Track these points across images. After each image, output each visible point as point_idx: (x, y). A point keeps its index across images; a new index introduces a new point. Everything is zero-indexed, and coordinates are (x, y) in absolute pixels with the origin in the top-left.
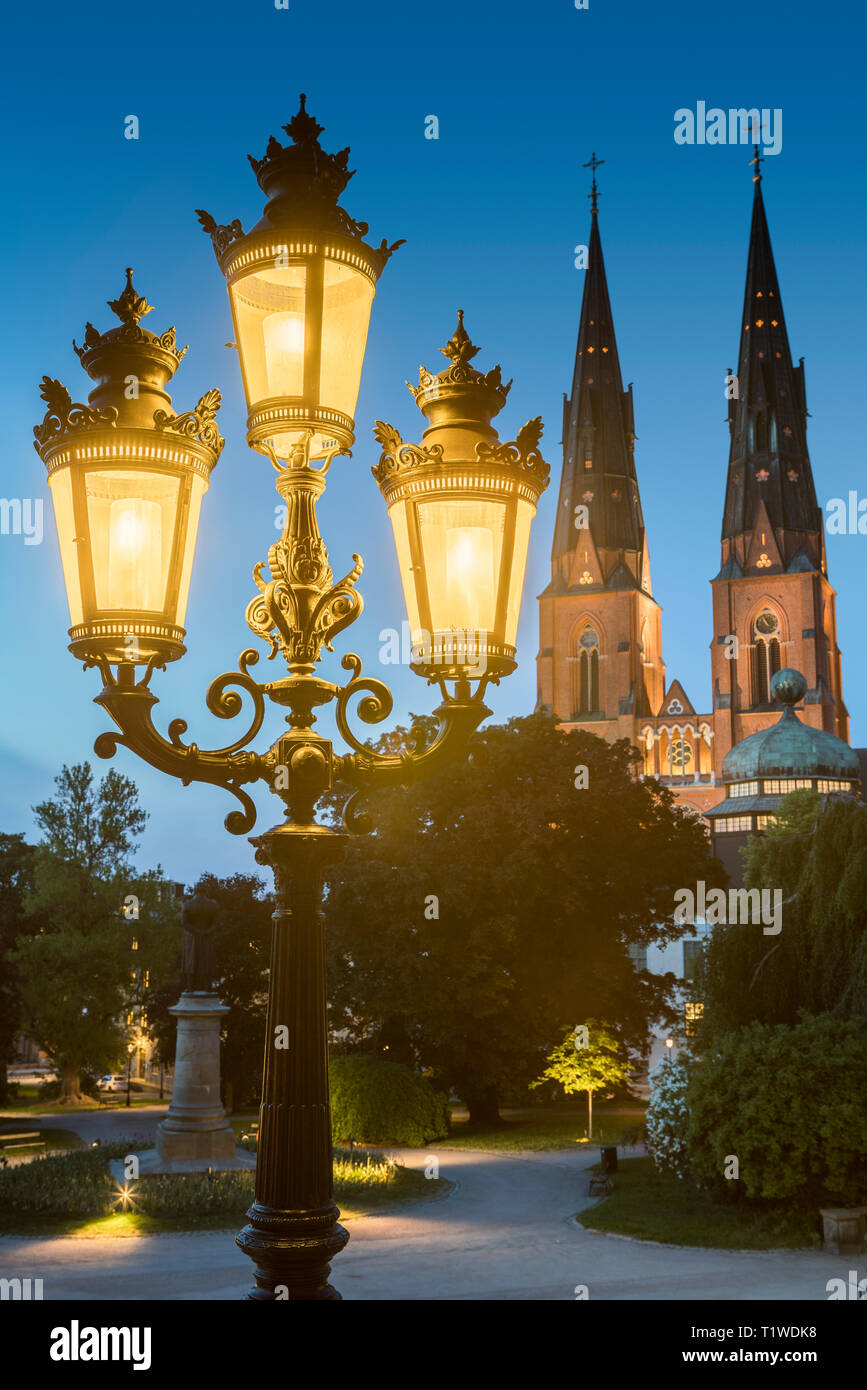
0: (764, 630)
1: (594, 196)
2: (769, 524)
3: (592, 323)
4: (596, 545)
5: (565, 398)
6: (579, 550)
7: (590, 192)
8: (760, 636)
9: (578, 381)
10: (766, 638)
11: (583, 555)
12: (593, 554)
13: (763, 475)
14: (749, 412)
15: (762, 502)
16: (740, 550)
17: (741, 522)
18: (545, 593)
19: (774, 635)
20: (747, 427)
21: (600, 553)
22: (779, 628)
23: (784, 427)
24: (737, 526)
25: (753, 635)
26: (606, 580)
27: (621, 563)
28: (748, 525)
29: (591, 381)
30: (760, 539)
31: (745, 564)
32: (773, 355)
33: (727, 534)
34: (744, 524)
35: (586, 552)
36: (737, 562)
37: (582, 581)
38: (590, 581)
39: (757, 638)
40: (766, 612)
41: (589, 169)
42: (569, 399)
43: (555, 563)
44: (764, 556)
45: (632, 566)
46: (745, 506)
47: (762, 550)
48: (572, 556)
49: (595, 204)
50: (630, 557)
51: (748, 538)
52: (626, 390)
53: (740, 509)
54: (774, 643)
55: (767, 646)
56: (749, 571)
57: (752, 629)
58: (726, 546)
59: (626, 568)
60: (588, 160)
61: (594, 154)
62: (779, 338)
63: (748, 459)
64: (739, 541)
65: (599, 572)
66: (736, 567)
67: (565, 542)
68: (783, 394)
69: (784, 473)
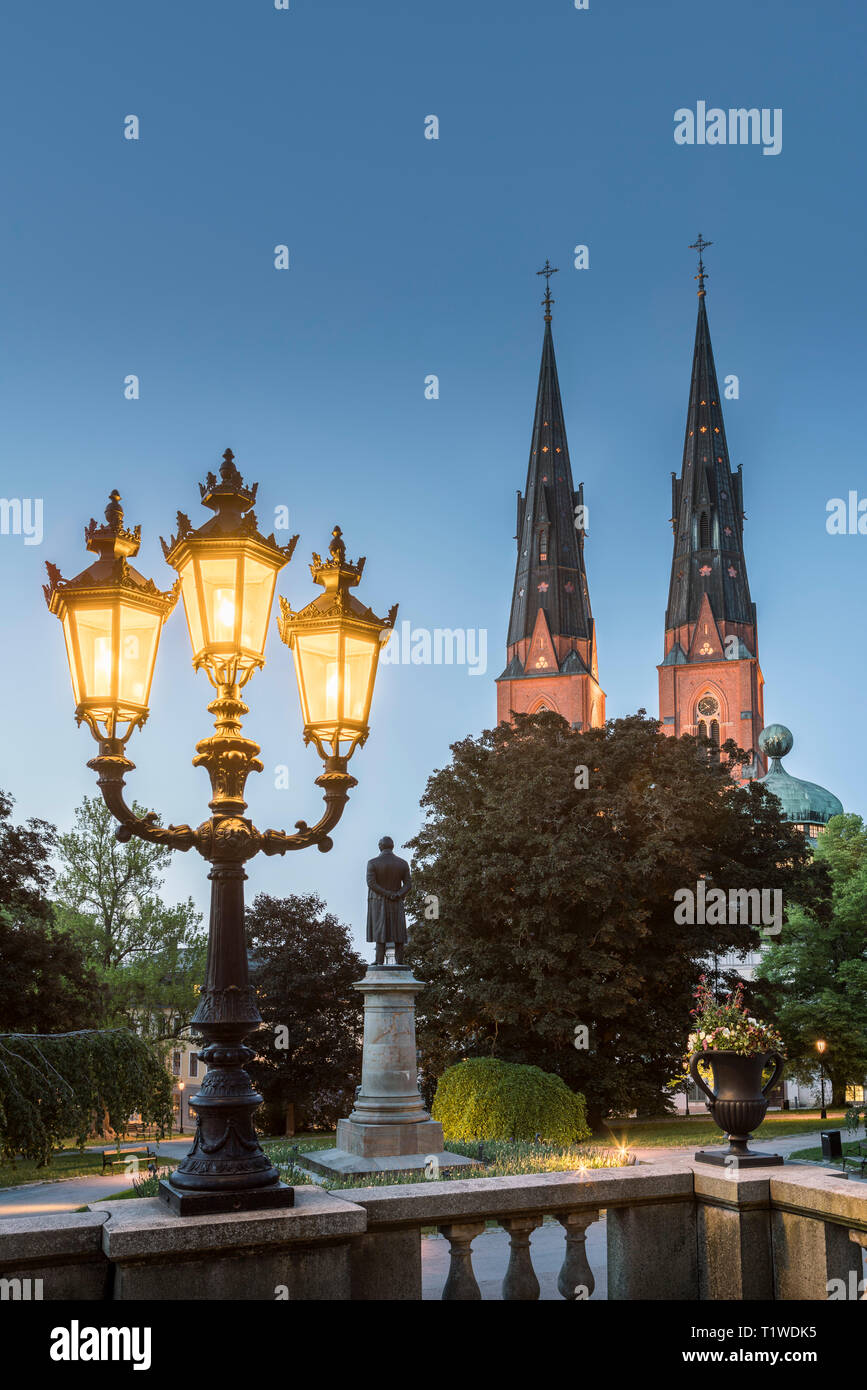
0: (706, 712)
1: (548, 302)
2: (711, 615)
3: (546, 424)
4: (551, 633)
5: (519, 495)
6: (535, 637)
7: (544, 299)
8: (701, 717)
9: (533, 479)
10: (707, 720)
11: (538, 642)
12: (548, 640)
13: (706, 570)
14: (694, 511)
15: (706, 595)
16: (684, 639)
17: (685, 613)
18: (503, 675)
19: (715, 716)
20: (691, 525)
21: (555, 639)
22: (719, 710)
23: (724, 528)
24: (680, 616)
25: (695, 716)
26: (560, 666)
27: (574, 650)
28: (692, 616)
29: (545, 479)
30: (703, 629)
31: (689, 651)
32: (716, 459)
33: (671, 623)
34: (688, 616)
35: (542, 635)
36: (681, 649)
37: (538, 666)
38: (546, 665)
39: (698, 719)
40: (708, 695)
41: (543, 276)
42: (523, 496)
43: (511, 650)
44: (706, 645)
45: (584, 654)
46: (690, 599)
47: (705, 639)
48: (528, 642)
49: (548, 311)
50: (582, 645)
51: (692, 628)
52: (576, 489)
53: (684, 602)
54: (714, 724)
55: (708, 727)
56: (691, 658)
57: (694, 711)
58: (671, 636)
59: (578, 654)
60: (542, 267)
61: (547, 263)
62: (718, 444)
63: (692, 554)
64: (684, 630)
65: (554, 657)
66: (680, 654)
67: (522, 628)
68: (724, 496)
69: (725, 568)
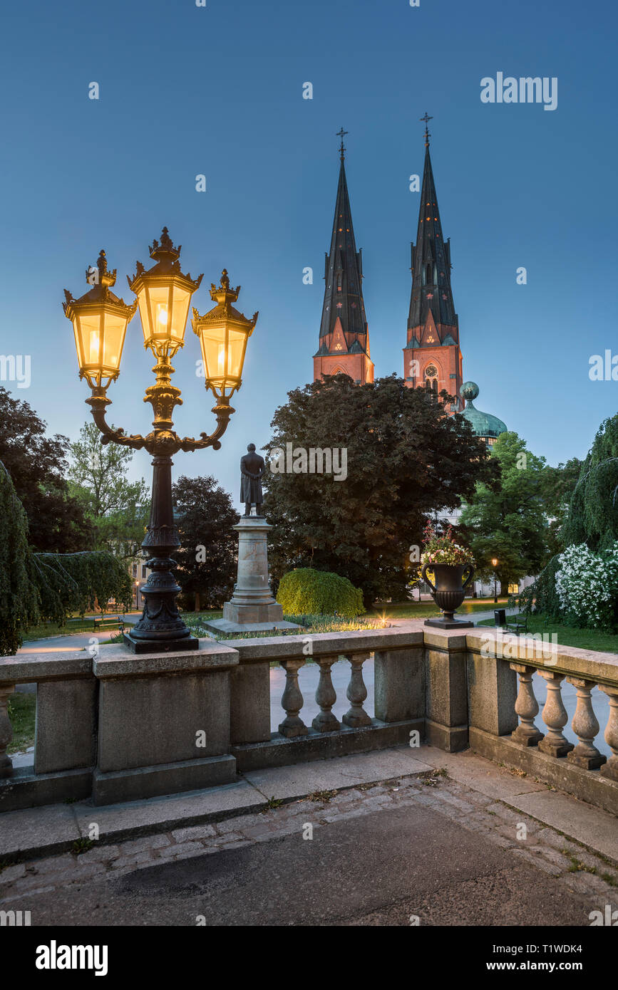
0: (430, 375)
1: (342, 150)
2: (433, 321)
3: (341, 216)
4: (344, 331)
5: (326, 254)
6: (335, 333)
7: (340, 148)
8: (428, 377)
9: (334, 246)
10: (431, 379)
11: (337, 335)
12: (342, 334)
13: (430, 296)
14: (423, 263)
15: (430, 309)
16: (418, 334)
17: (418, 320)
18: (316, 355)
19: (435, 377)
20: (422, 271)
21: (346, 334)
22: (437, 374)
23: (440, 273)
24: (415, 322)
25: (424, 377)
26: (349, 349)
27: (356, 340)
28: (422, 322)
29: (341, 246)
30: (428, 329)
31: (421, 341)
32: (435, 236)
33: (411, 325)
34: (420, 321)
35: (339, 332)
36: (416, 340)
37: (336, 349)
38: (341, 348)
39: (426, 378)
40: (431, 365)
41: (339, 136)
42: (328, 256)
43: (321, 340)
44: (430, 337)
45: (362, 342)
46: (421, 312)
47: (430, 334)
48: (331, 335)
49: (342, 155)
50: (361, 337)
51: (423, 328)
52: (358, 252)
53: (418, 313)
54: (435, 381)
55: (432, 383)
56: (422, 344)
57: (424, 373)
58: (410, 332)
59: (359, 342)
60: (339, 131)
61: (342, 129)
62: (437, 226)
63: (422, 287)
64: (418, 329)
65: (345, 344)
66: (415, 342)
67: (327, 328)
68: (440, 256)
69: (441, 295)
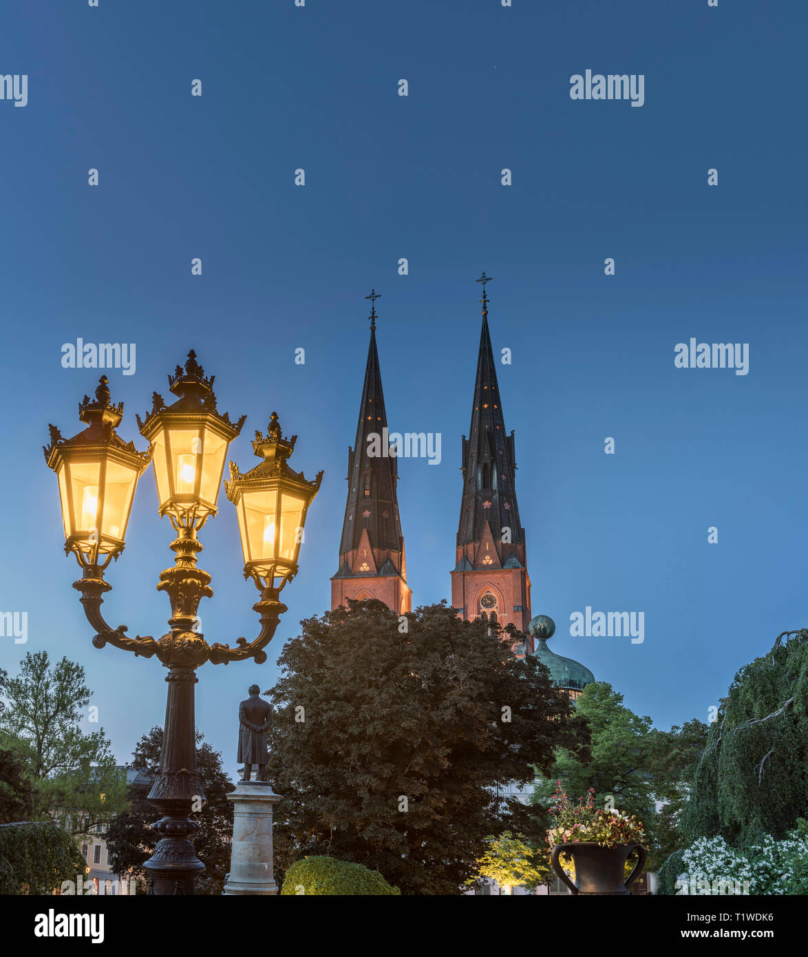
0: (487, 606)
1: (373, 318)
2: (491, 536)
3: (370, 401)
4: (372, 546)
5: (350, 450)
6: (360, 549)
7: (370, 315)
8: (484, 609)
9: (360, 438)
10: (488, 611)
11: (362, 552)
12: (370, 551)
13: (487, 504)
14: (478, 463)
15: (486, 520)
16: (471, 553)
17: (471, 534)
18: (336, 575)
19: (494, 609)
20: (476, 472)
21: (374, 551)
22: (497, 604)
23: (501, 474)
24: (468, 535)
25: (479, 608)
26: (378, 569)
27: (388, 559)
28: (477, 536)
30: (485, 546)
31: (474, 562)
32: (495, 427)
33: (461, 540)
34: (474, 536)
35: (365, 549)
36: (468, 560)
37: (361, 569)
38: (368, 569)
39: (481, 611)
40: (489, 594)
41: (369, 300)
42: (353, 450)
43: (342, 559)
44: (488, 557)
45: (396, 562)
46: (475, 524)
47: (487, 553)
48: (355, 552)
49: (373, 323)
50: (394, 555)
51: (477, 545)
53: (471, 526)
54: (493, 614)
55: (489, 616)
56: (477, 567)
57: (478, 604)
58: (461, 550)
59: (391, 562)
60: (368, 294)
61: (373, 291)
62: (496, 416)
63: (477, 493)
64: (471, 546)
65: (374, 563)
66: (468, 563)
67: (350, 542)
68: (501, 452)
69: (501, 503)
